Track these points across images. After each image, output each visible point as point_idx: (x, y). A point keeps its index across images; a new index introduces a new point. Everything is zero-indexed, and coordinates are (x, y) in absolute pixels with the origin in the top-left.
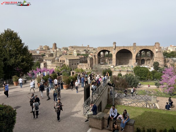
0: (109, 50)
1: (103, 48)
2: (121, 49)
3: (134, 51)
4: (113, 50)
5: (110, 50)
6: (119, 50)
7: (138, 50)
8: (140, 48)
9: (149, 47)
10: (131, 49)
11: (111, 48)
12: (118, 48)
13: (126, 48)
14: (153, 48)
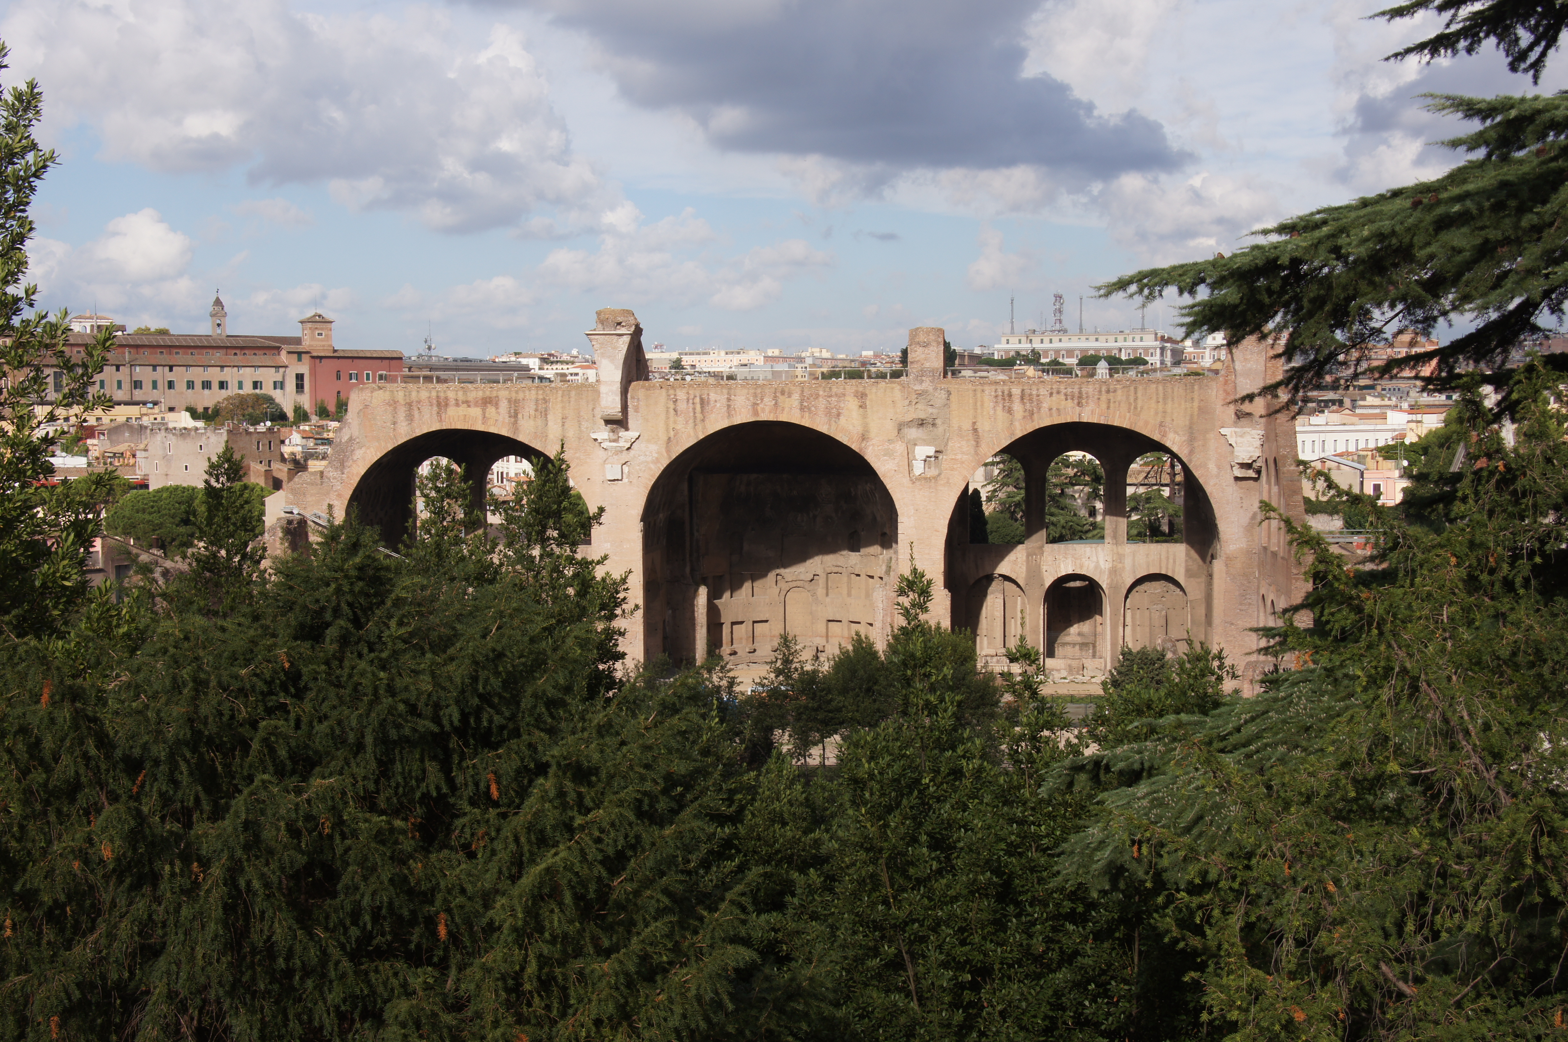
2: (717, 423)
3: (924, 451)
4: (603, 433)
5: (552, 430)
6: (689, 438)
7: (977, 444)
8: (1010, 411)
9: (1139, 394)
10: (865, 417)
11: (563, 408)
12: (671, 406)
13: (802, 409)
14: (1192, 416)
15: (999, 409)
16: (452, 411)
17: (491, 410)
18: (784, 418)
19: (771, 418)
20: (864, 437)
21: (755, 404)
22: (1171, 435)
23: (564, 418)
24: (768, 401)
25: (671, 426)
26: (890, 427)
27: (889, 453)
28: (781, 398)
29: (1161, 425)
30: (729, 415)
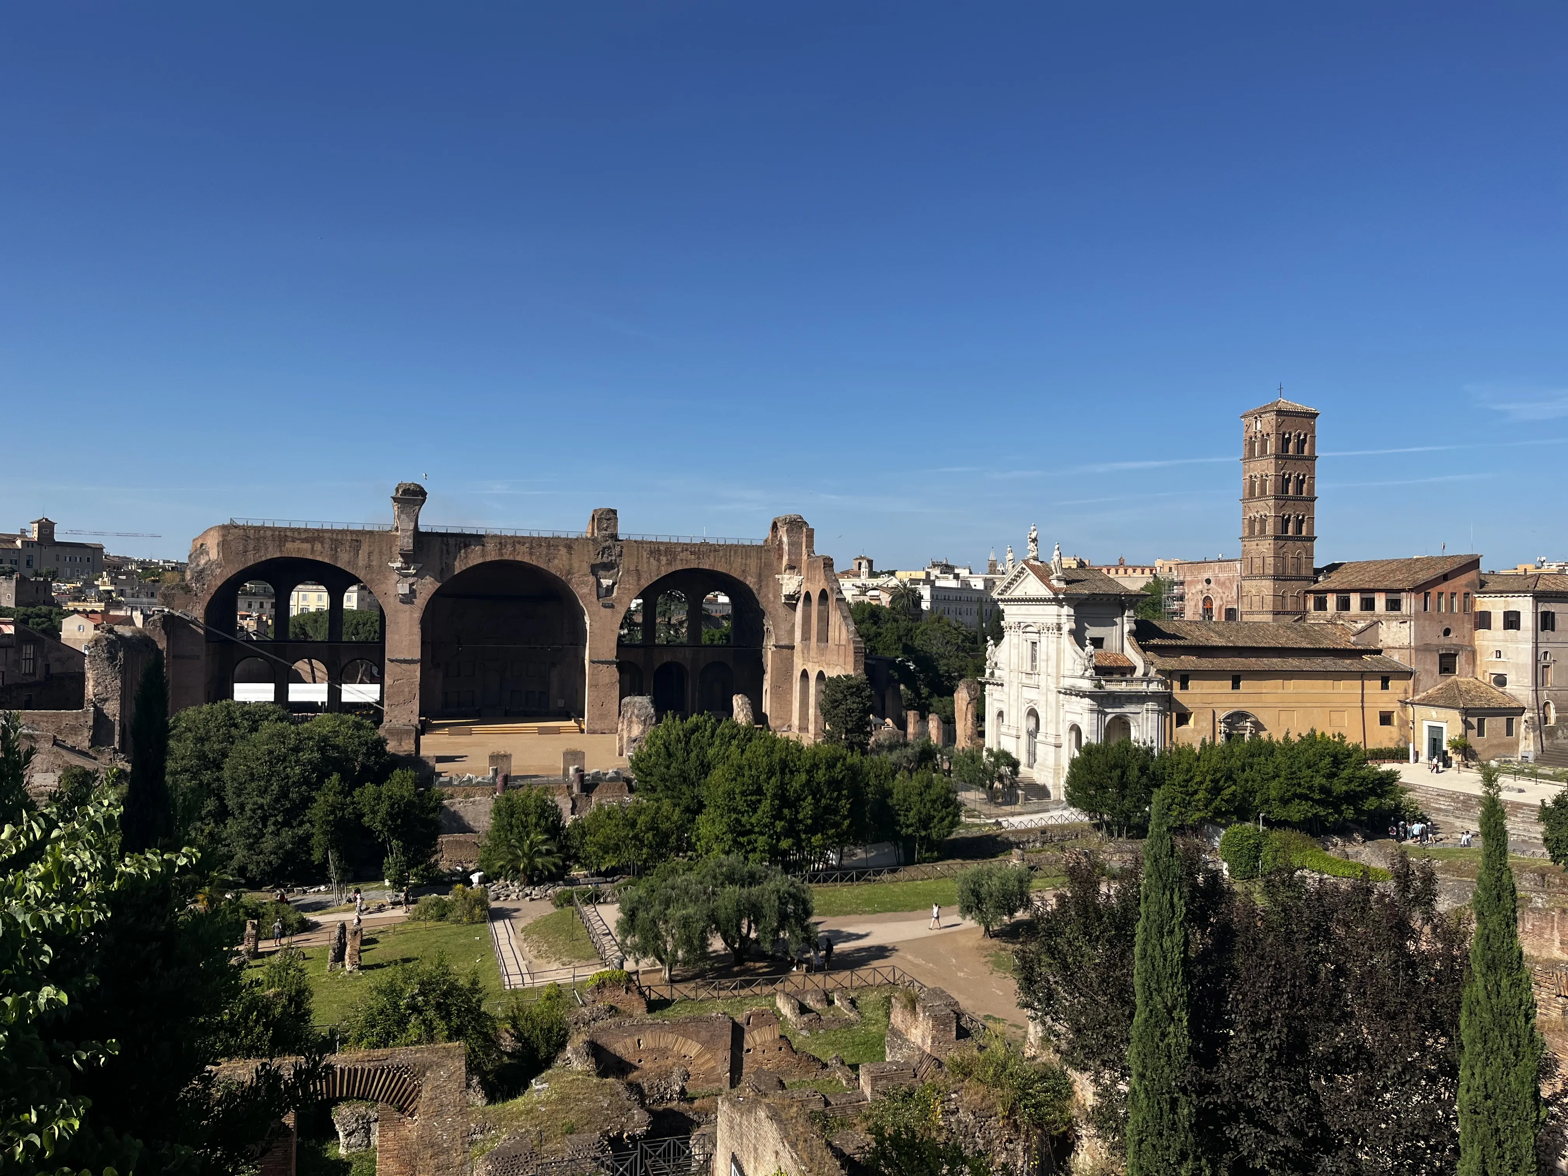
0: (353, 562)
1: (282, 535)
2: (477, 560)
3: (606, 582)
4: (397, 564)
5: (362, 561)
6: (455, 568)
7: (639, 580)
8: (659, 560)
9: (732, 553)
10: (570, 559)
11: (370, 546)
12: (445, 548)
13: (531, 554)
14: (760, 567)
15: (652, 559)
16: (289, 545)
17: (318, 546)
18: (519, 558)
19: (511, 558)
20: (569, 573)
21: (500, 549)
22: (749, 578)
23: (370, 554)
24: (510, 548)
25: (444, 560)
26: (586, 568)
27: (585, 583)
28: (518, 546)
29: (744, 571)
30: (483, 556)
